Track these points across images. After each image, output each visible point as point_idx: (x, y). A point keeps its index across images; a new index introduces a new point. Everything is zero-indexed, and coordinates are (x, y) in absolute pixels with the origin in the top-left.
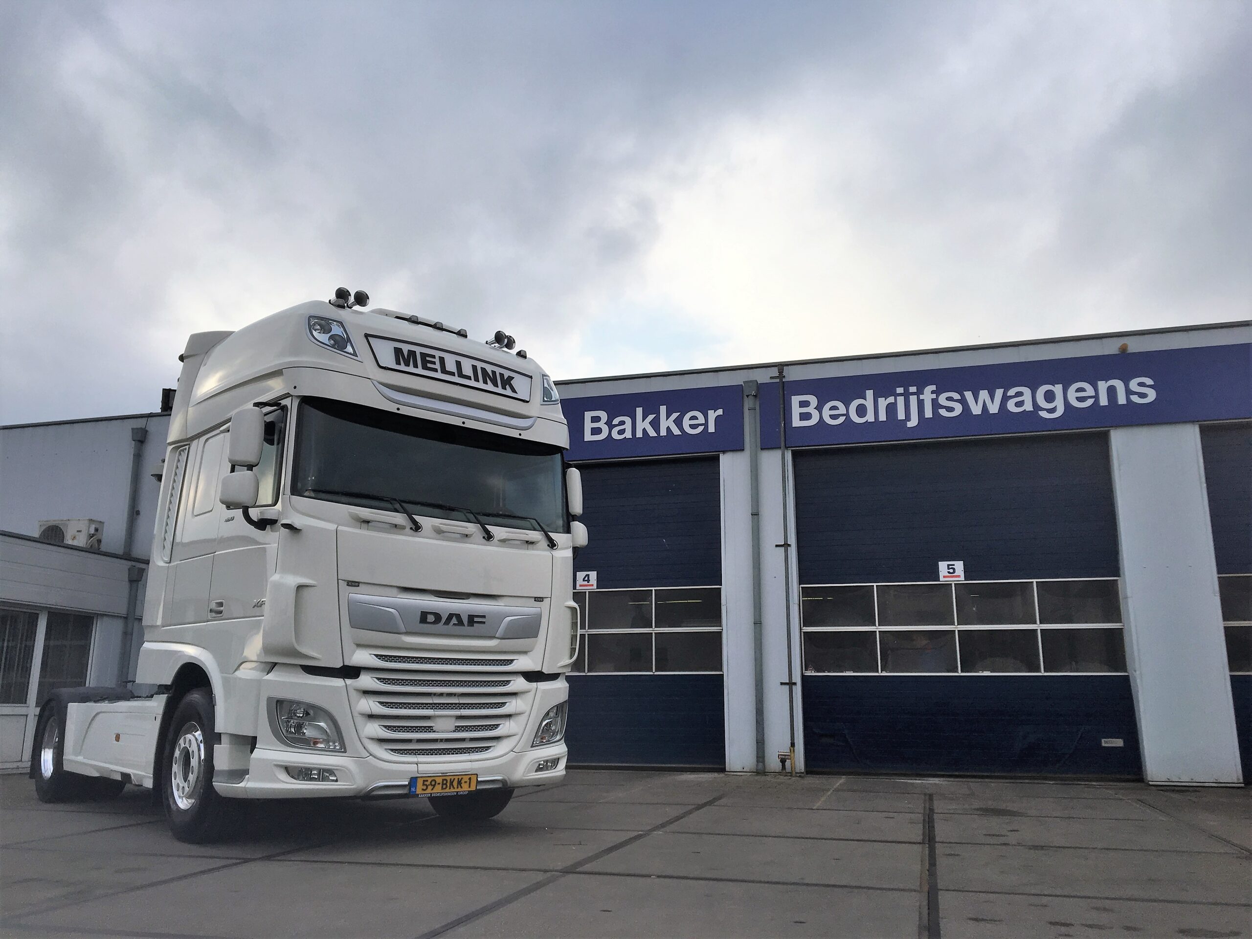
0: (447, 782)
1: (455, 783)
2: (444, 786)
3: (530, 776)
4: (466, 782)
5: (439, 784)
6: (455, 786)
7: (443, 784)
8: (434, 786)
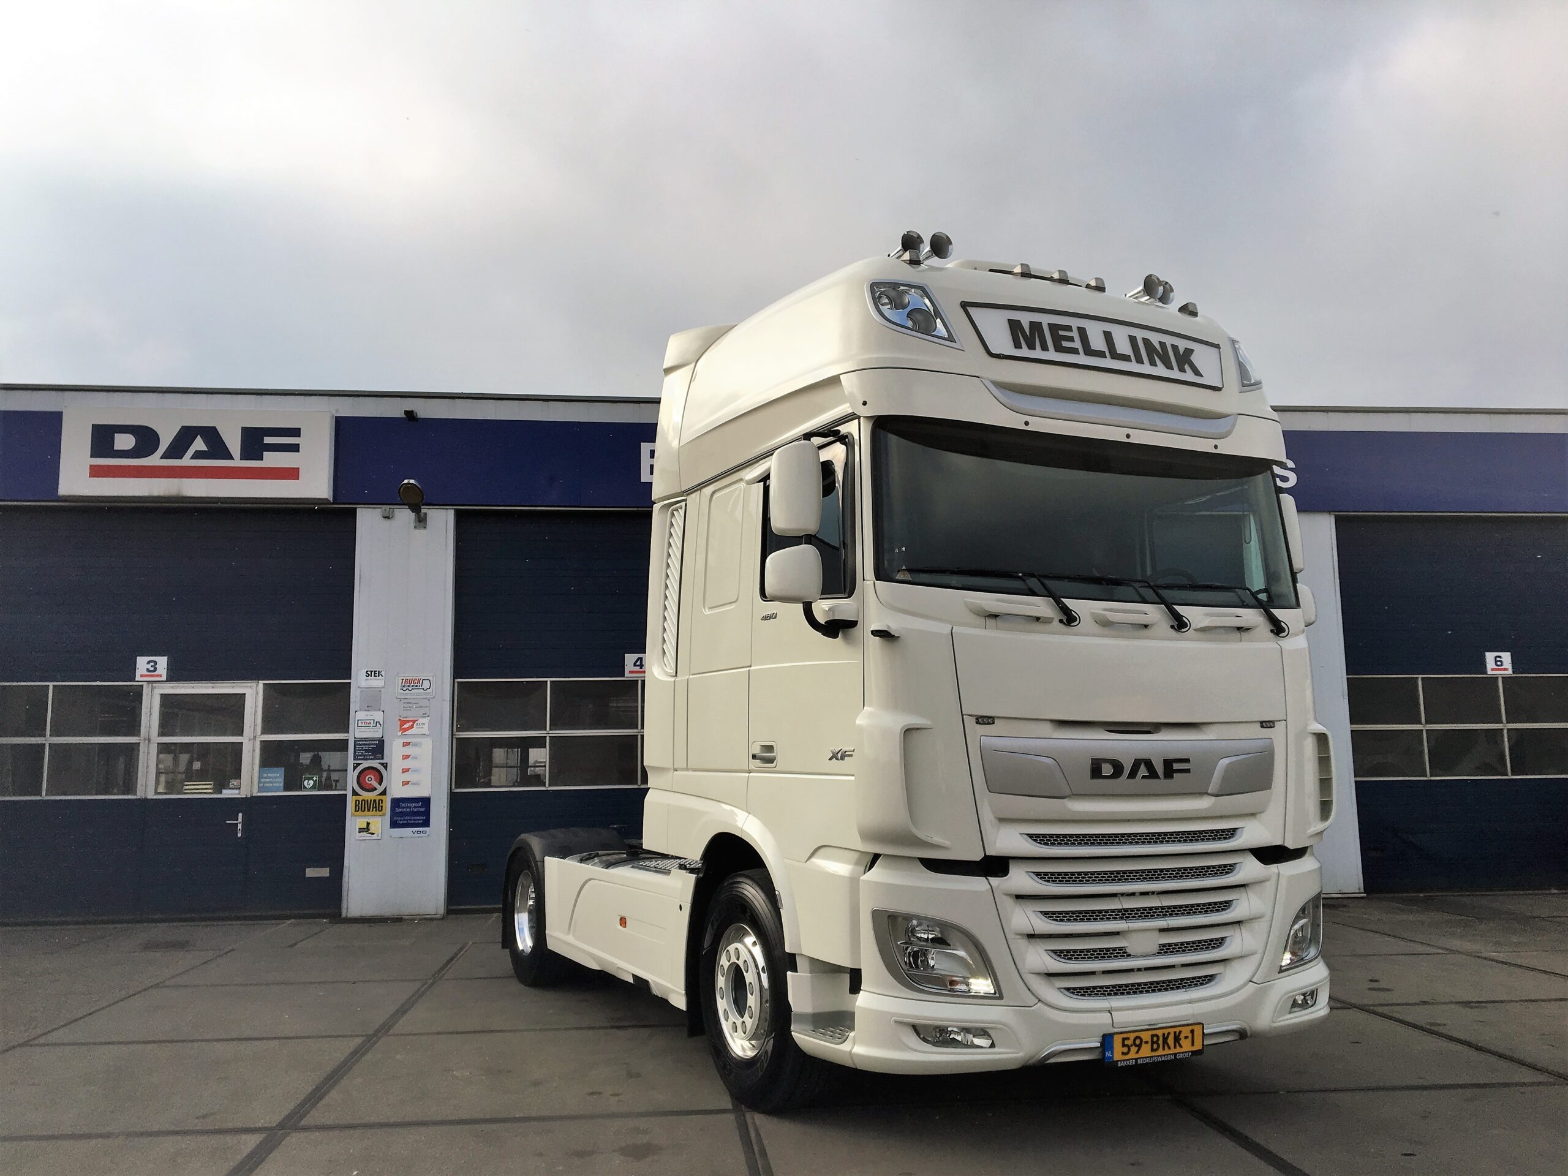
0: (1158, 1039)
1: (1171, 1041)
2: (1155, 1046)
3: (1283, 1020)
4: (1186, 1037)
5: (1146, 1042)
6: (1172, 1045)
7: (1153, 1043)
8: (1139, 1046)
